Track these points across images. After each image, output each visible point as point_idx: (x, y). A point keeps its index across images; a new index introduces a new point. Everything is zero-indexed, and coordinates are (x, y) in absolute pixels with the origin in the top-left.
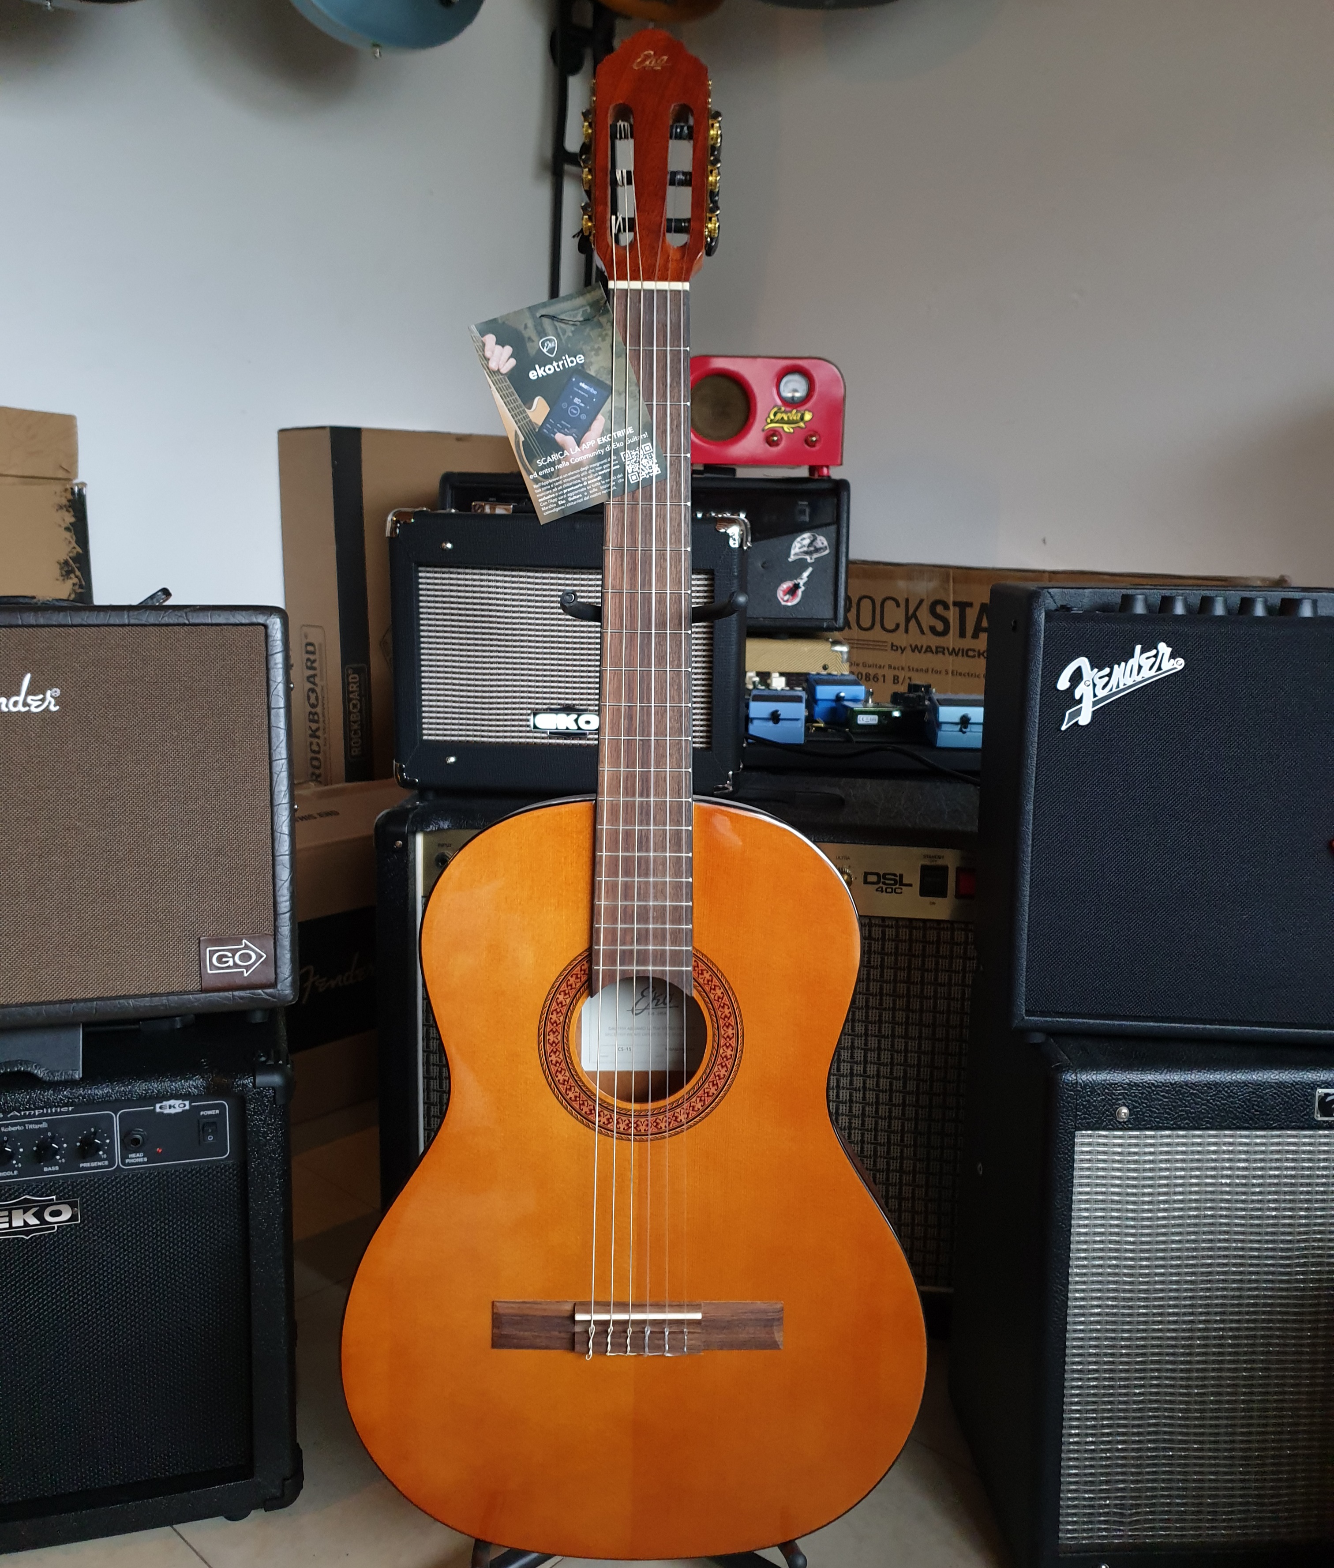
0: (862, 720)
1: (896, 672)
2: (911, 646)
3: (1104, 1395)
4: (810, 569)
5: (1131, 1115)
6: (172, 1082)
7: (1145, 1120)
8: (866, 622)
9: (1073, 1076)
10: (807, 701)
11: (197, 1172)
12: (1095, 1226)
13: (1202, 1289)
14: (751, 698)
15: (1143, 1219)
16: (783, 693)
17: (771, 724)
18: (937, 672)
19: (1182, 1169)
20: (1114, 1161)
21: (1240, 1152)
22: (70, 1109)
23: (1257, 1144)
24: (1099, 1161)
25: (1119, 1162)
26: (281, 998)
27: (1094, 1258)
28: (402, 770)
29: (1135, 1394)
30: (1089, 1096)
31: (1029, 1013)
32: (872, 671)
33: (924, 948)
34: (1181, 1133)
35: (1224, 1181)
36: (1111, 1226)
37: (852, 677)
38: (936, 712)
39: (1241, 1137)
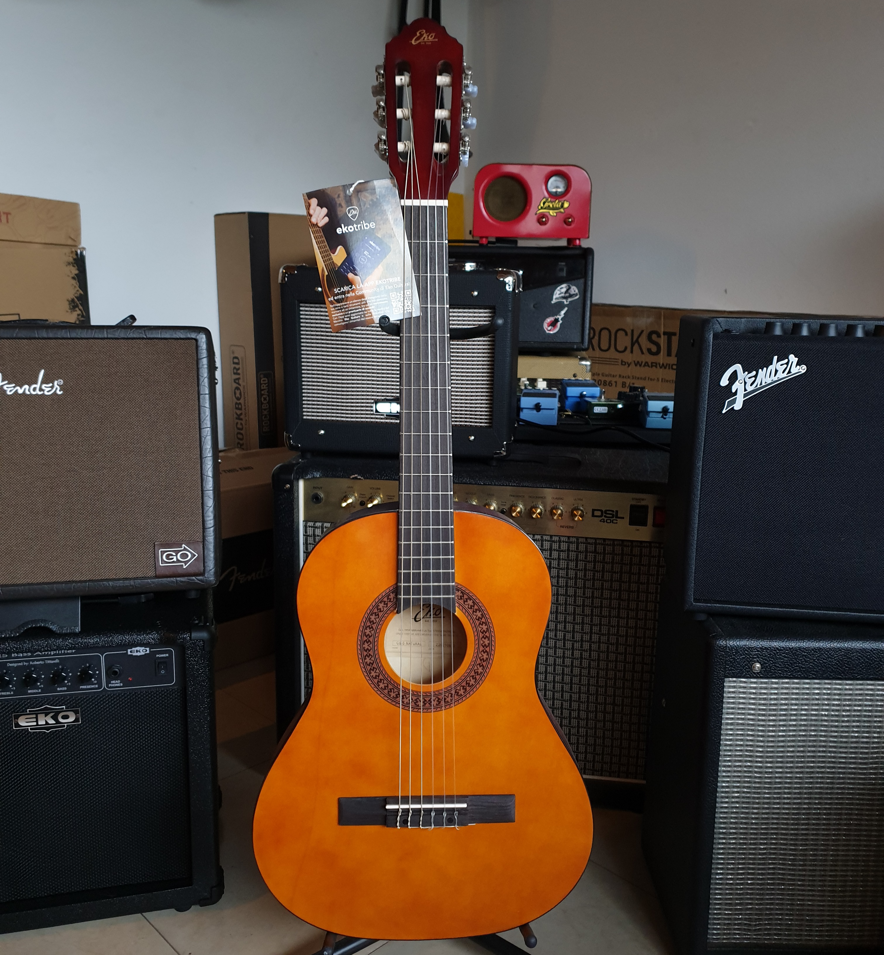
0: (597, 410)
1: (624, 380)
2: (634, 362)
3: (740, 849)
4: (566, 309)
5: (762, 668)
6: (138, 635)
7: (771, 672)
8: (604, 346)
9: (724, 642)
10: (560, 397)
11: (154, 694)
12: (737, 740)
13: (807, 783)
14: (521, 395)
15: (769, 736)
16: (544, 392)
17: (535, 412)
18: (651, 380)
19: (796, 705)
20: (751, 698)
21: (835, 694)
22: (73, 651)
23: (846, 689)
24: (740, 698)
25: (753, 699)
26: (208, 582)
27: (736, 761)
28: (290, 439)
29: (761, 849)
30: (734, 655)
31: (696, 600)
32: (608, 379)
33: (631, 559)
34: (796, 681)
35: (823, 713)
36: (748, 740)
37: (592, 382)
38: (646, 404)
39: (836, 684)
